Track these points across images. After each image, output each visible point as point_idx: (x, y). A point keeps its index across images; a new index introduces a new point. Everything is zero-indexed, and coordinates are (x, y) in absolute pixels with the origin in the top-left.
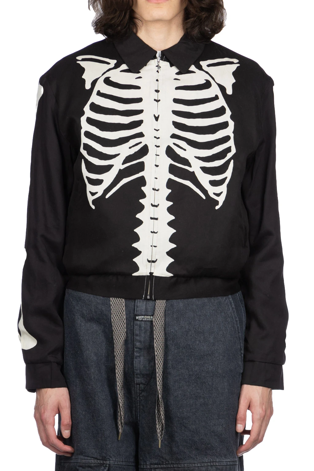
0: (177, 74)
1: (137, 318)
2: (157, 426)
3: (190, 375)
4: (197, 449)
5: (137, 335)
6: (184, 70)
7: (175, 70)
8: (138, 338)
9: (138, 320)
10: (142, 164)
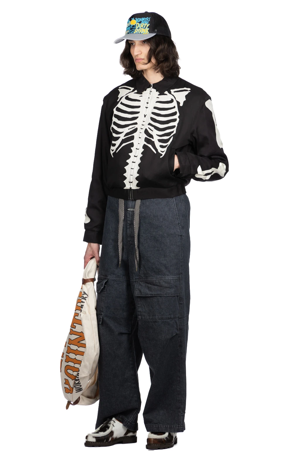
0: (159, 95)
1: (128, 209)
2: (136, 261)
3: (151, 236)
4: (154, 272)
5: (128, 218)
6: (162, 93)
7: (158, 93)
8: (128, 219)
9: (128, 211)
10: (133, 136)
